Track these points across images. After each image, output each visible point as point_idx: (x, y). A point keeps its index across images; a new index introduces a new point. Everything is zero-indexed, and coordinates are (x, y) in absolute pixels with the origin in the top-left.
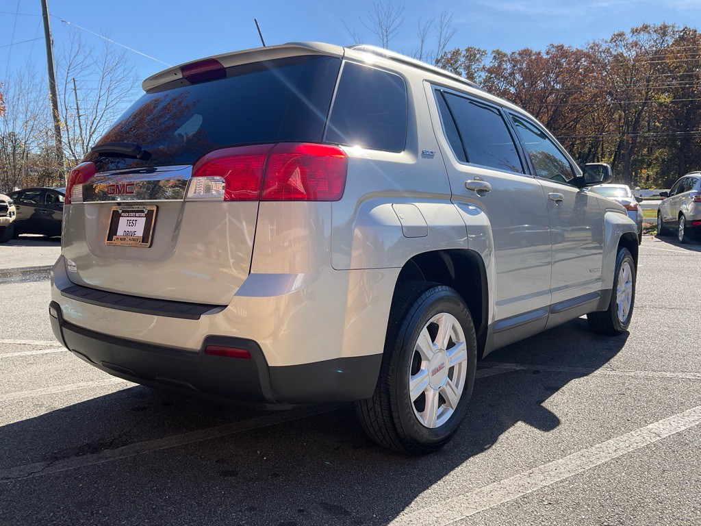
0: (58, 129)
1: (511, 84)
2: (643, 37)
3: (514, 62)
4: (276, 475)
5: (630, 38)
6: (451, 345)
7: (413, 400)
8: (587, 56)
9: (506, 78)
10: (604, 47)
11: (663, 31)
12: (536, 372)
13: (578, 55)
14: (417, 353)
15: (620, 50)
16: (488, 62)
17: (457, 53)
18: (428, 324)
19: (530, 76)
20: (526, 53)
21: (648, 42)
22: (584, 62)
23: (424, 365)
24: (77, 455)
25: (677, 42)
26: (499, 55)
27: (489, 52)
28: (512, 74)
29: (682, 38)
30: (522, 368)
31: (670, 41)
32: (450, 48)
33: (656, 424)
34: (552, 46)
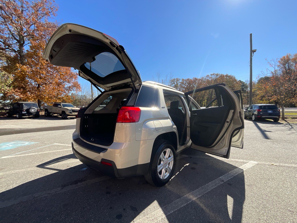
0: (92, 94)
1: (185, 85)
2: (213, 76)
3: (186, 81)
4: (120, 194)
5: (210, 76)
6: (169, 156)
7: (158, 172)
8: (201, 80)
9: (184, 84)
10: (205, 78)
11: (217, 75)
12: (191, 158)
13: (199, 80)
14: (160, 159)
15: (208, 79)
16: (181, 81)
17: (174, 79)
18: (163, 151)
19: (189, 84)
20: (188, 79)
21: (214, 77)
22: (200, 81)
23: (162, 162)
24: (71, 185)
25: (220, 77)
26: (183, 80)
27: (181, 79)
28: (186, 83)
29: (221, 76)
30: (187, 156)
31: (218, 77)
32: (173, 78)
33: (222, 176)
34: (194, 78)
